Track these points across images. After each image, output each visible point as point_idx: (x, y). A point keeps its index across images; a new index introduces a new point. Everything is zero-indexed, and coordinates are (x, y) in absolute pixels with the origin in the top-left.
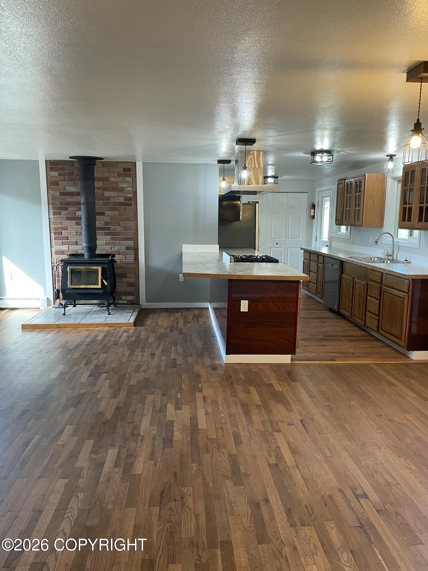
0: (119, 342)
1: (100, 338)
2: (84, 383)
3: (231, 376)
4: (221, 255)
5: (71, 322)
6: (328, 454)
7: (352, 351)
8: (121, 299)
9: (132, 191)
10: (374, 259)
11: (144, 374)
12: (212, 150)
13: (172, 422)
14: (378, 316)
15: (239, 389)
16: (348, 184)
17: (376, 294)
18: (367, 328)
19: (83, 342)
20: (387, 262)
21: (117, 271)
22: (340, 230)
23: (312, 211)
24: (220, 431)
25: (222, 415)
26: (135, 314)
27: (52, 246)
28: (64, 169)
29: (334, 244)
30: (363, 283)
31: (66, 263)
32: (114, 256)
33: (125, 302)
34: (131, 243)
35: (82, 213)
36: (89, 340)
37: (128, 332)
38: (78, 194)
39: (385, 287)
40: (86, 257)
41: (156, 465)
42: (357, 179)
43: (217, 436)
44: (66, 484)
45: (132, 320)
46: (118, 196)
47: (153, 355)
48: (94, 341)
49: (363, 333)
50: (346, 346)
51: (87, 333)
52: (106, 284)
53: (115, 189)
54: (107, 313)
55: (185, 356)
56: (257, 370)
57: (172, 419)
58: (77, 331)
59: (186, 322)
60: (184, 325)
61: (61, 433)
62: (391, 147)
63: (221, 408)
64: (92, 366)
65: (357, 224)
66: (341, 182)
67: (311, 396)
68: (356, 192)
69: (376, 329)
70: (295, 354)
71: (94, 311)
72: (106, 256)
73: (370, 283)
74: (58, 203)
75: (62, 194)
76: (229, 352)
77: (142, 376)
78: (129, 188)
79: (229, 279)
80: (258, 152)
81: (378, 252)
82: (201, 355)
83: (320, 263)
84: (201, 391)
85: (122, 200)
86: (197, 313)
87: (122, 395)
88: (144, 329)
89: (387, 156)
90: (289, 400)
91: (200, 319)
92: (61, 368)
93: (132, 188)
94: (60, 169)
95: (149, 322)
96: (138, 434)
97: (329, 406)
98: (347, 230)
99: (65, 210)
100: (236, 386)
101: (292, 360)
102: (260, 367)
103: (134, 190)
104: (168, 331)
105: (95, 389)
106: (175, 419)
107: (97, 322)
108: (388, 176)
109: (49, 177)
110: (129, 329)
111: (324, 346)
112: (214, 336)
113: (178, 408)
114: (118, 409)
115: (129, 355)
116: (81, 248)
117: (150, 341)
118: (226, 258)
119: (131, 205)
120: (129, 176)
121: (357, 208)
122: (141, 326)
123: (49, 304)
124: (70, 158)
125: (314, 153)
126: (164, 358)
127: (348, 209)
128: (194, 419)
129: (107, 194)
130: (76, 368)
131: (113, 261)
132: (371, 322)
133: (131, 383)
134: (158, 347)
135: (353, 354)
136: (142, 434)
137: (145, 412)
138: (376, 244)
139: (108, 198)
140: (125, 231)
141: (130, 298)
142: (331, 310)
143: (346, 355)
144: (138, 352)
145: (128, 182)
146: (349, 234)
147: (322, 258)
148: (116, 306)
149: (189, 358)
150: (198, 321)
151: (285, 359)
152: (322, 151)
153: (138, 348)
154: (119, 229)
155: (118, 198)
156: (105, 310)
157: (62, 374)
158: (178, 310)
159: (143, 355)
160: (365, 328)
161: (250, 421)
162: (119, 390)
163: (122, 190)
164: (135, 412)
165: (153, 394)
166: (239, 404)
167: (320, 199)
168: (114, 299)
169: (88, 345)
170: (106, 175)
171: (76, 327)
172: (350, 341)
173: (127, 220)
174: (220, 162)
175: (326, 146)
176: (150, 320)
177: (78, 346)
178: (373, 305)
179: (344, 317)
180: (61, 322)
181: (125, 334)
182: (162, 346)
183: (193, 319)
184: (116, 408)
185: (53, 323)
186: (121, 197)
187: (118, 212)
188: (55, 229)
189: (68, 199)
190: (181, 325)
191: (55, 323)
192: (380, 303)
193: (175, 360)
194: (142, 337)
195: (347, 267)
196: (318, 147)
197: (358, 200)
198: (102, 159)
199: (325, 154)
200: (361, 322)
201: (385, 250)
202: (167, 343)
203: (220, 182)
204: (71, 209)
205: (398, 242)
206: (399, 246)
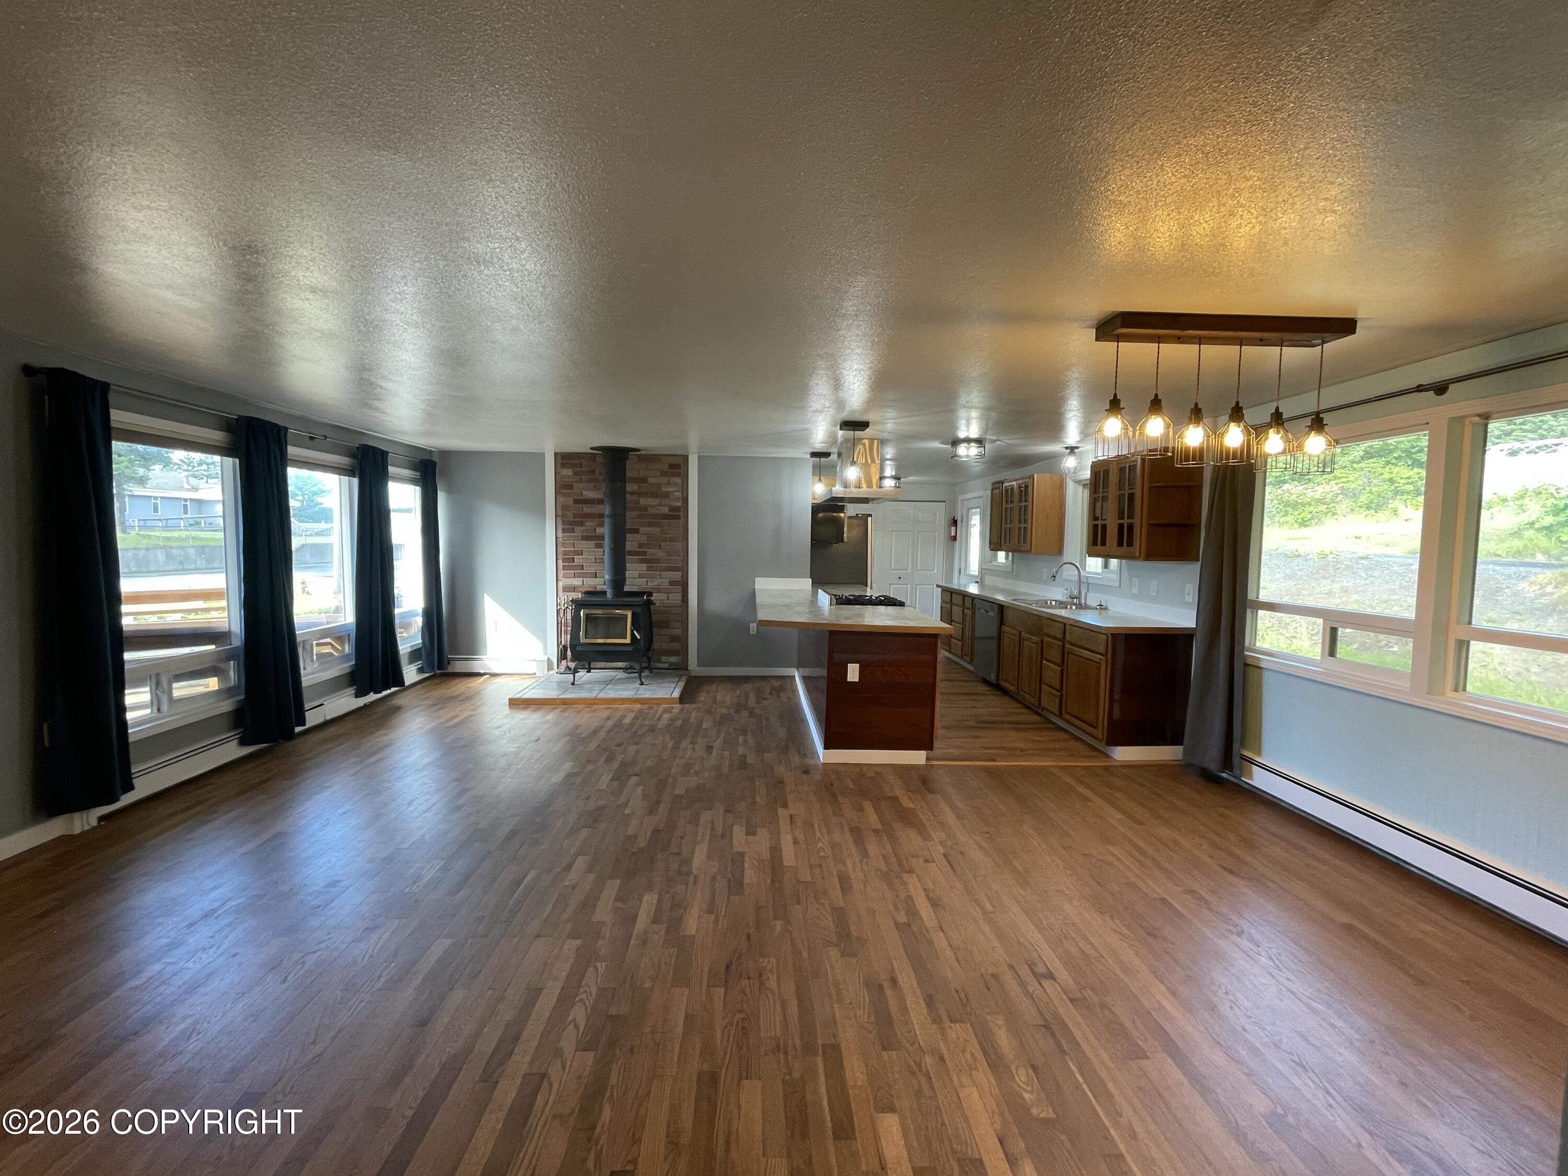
0: (659, 726)
1: (627, 720)
2: (604, 790)
3: (832, 785)
4: (815, 594)
5: (584, 695)
6: (989, 908)
7: (1021, 745)
8: (660, 661)
9: (681, 497)
10: (1051, 603)
11: (695, 779)
12: (803, 438)
13: (742, 855)
14: (1060, 691)
15: (846, 803)
16: (1007, 490)
17: (1055, 655)
18: (1042, 710)
19: (602, 727)
20: (1071, 608)
21: (655, 618)
22: (995, 557)
23: (953, 529)
24: (817, 871)
25: (820, 845)
26: (682, 684)
27: (559, 579)
28: (581, 465)
29: (988, 580)
30: (1035, 639)
31: (578, 605)
32: (650, 594)
33: (666, 666)
34: (677, 575)
35: (605, 530)
36: (610, 723)
37: (670, 713)
38: (601, 502)
39: (1069, 646)
40: (609, 595)
41: (717, 922)
42: (1020, 481)
43: (813, 878)
44: (578, 948)
45: (676, 694)
46: (660, 505)
47: (709, 748)
48: (618, 724)
49: (1036, 718)
50: (1013, 739)
51: (606, 713)
52: (639, 637)
53: (658, 494)
54: (639, 682)
55: (760, 750)
56: (873, 775)
57: (740, 849)
58: (592, 709)
59: (760, 698)
60: (758, 703)
61: (568, 868)
62: (1072, 434)
63: (818, 834)
64: (616, 765)
65: (1022, 549)
66: (997, 486)
67: (960, 817)
68: (1021, 501)
69: (1057, 712)
70: (932, 750)
71: (619, 679)
72: (640, 594)
73: (1046, 639)
74: (570, 514)
75: (577, 502)
76: (827, 746)
77: (692, 781)
78: (676, 493)
79: (830, 631)
80: (871, 440)
81: (1057, 593)
82: (785, 750)
83: (968, 609)
84: (785, 806)
85: (665, 510)
86: (777, 684)
87: (663, 809)
88: (695, 708)
89: (1066, 448)
90: (926, 822)
91: (781, 694)
92: (568, 766)
93: (680, 494)
94: (575, 465)
95: (702, 697)
96: (689, 873)
97: (988, 833)
98: (1007, 558)
99: (580, 526)
100: (840, 798)
101: (928, 759)
102: (878, 769)
103: (685, 495)
104: (732, 711)
105: (622, 800)
106: (746, 850)
107: (623, 696)
108: (1068, 480)
109: (559, 477)
110: (673, 708)
111: (978, 737)
112: (804, 720)
113: (750, 832)
114: (656, 832)
115: (673, 748)
116: (602, 582)
117: (705, 726)
118: (824, 598)
119: (678, 517)
120: (678, 475)
121: (1023, 526)
122: (691, 703)
123: (550, 668)
124: (592, 449)
125: (956, 442)
126: (727, 754)
127: (1009, 526)
128: (775, 850)
129: (643, 501)
130: (590, 767)
131: (649, 603)
132: (1049, 701)
133: (677, 792)
134: (718, 737)
135: (1022, 750)
136: (695, 872)
137: (699, 838)
138: (1054, 580)
139: (645, 508)
140: (668, 556)
141: (673, 659)
142: (986, 682)
143: (1012, 752)
144: (685, 744)
145: (676, 484)
146: (1010, 564)
147: (970, 600)
148: (651, 672)
149: (766, 755)
150: (779, 696)
151: (917, 757)
152: (968, 440)
153: (686, 738)
154: (660, 554)
155: (659, 507)
156: (635, 678)
157: (569, 775)
158: (747, 679)
159: (694, 748)
160: (1040, 711)
161: (865, 855)
162: (658, 802)
163: (666, 495)
164: (682, 838)
165: (711, 809)
166: (846, 828)
167: (965, 512)
168: (649, 660)
169: (609, 731)
170: (642, 474)
171: (590, 703)
172: (1018, 730)
173: (673, 540)
174: (814, 454)
175: (974, 433)
176: (704, 694)
177: (595, 733)
178: (1051, 672)
179: (1005, 692)
180: (568, 696)
181: (666, 716)
182: (723, 735)
183: (771, 693)
184: (653, 831)
185: (555, 697)
186: (664, 506)
187: (659, 529)
188: (565, 553)
189: (587, 509)
190: (752, 702)
191: (560, 697)
192: (1062, 671)
193: (745, 756)
194: (692, 720)
195: (1009, 616)
196: (962, 434)
197: (1024, 513)
198: (638, 450)
199: (973, 444)
200: (1034, 701)
201: (1067, 590)
202: (731, 730)
203: (813, 484)
204: (589, 524)
205: (1087, 577)
206: (1088, 584)
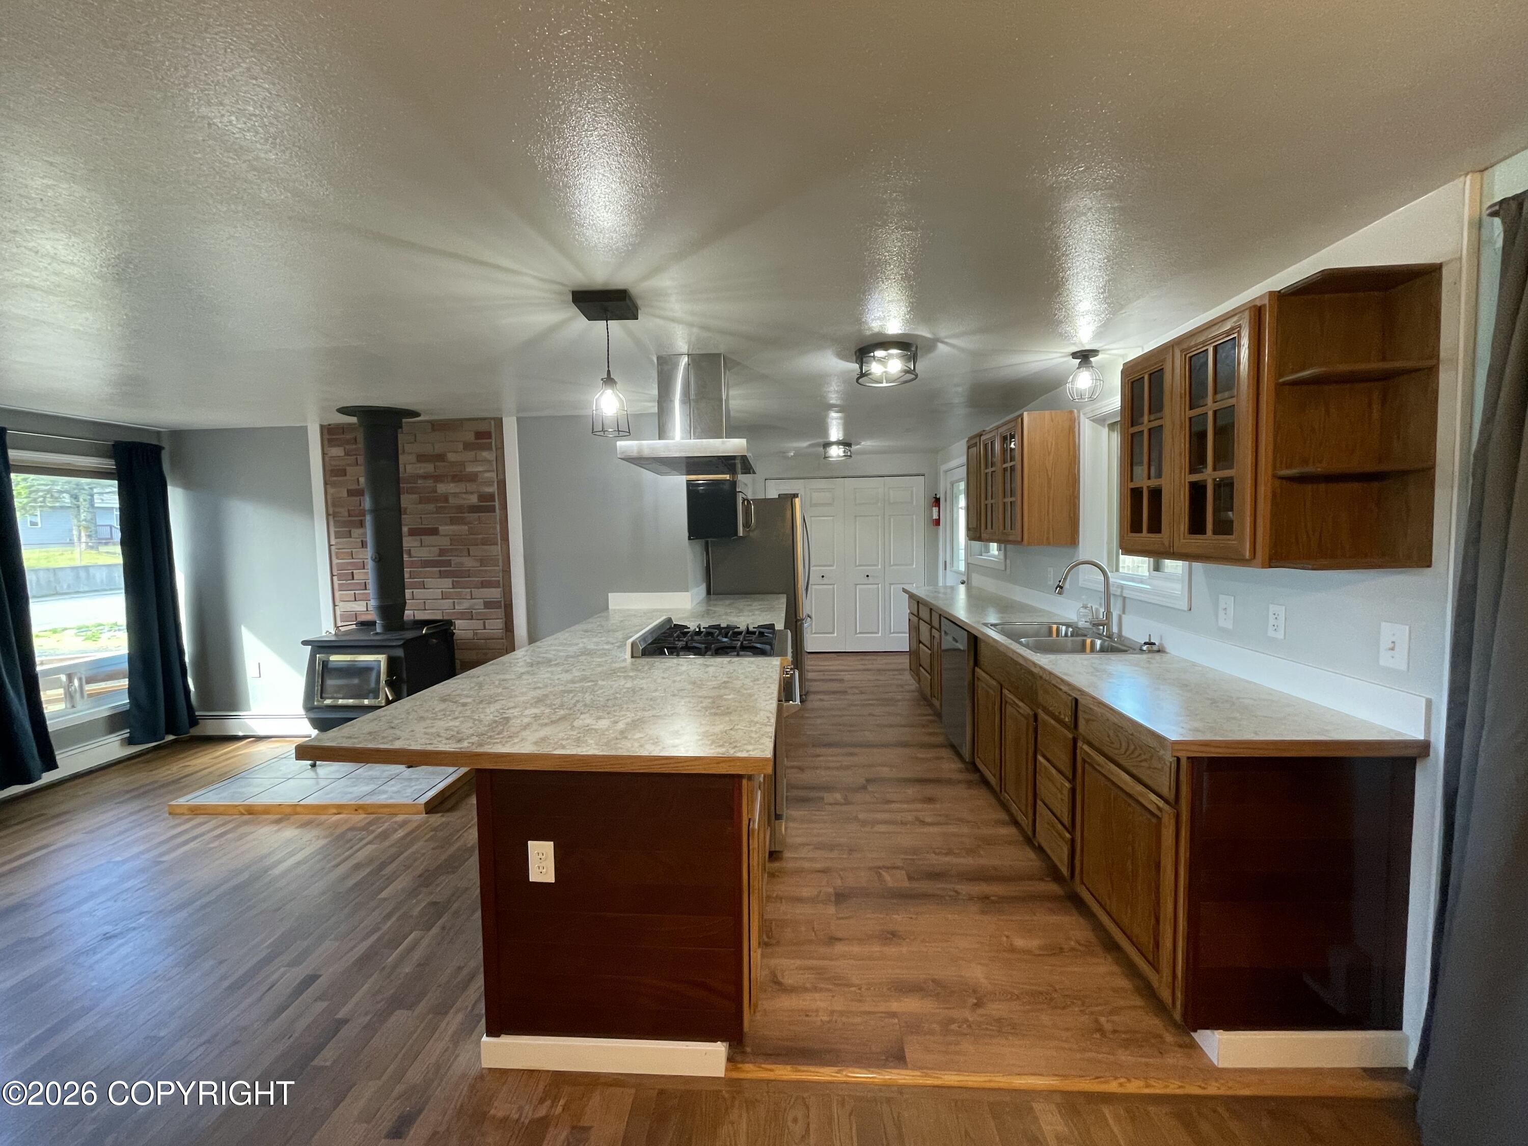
9: (496, 480)
14: (1071, 833)
16: (986, 446)
17: (1062, 757)
18: (1041, 846)
23: (935, 510)
28: (352, 441)
30: (1025, 708)
31: (315, 647)
34: (495, 594)
39: (1086, 747)
42: (1004, 428)
45: (428, 796)
46: (466, 493)
65: (1011, 538)
66: (973, 441)
68: (1005, 460)
73: (1044, 716)
74: (343, 512)
75: (349, 493)
78: (487, 475)
83: (936, 629)
89: (1073, 355)
93: (494, 475)
94: (348, 442)
99: (357, 528)
103: (500, 477)
107: (344, 800)
109: (327, 459)
119: (492, 509)
120: (488, 448)
121: (1008, 500)
124: (344, 411)
125: (863, 349)
127: (989, 501)
129: (442, 488)
132: (1052, 837)
138: (1060, 593)
140: (481, 566)
142: (955, 752)
145: (485, 461)
154: (469, 563)
155: (464, 496)
160: (1036, 842)
163: (472, 478)
167: (949, 486)
170: (439, 448)
171: (289, 812)
175: (896, 328)
178: (1054, 788)
179: (982, 780)
180: (261, 799)
185: (240, 802)
186: (472, 493)
187: (466, 527)
188: (341, 567)
191: (246, 802)
192: (1073, 795)
195: (985, 653)
196: (871, 331)
197: (1010, 479)
198: (415, 414)
199: (893, 351)
201: (1085, 607)
205: (1122, 587)
206: (1124, 598)
